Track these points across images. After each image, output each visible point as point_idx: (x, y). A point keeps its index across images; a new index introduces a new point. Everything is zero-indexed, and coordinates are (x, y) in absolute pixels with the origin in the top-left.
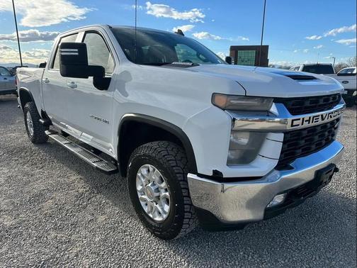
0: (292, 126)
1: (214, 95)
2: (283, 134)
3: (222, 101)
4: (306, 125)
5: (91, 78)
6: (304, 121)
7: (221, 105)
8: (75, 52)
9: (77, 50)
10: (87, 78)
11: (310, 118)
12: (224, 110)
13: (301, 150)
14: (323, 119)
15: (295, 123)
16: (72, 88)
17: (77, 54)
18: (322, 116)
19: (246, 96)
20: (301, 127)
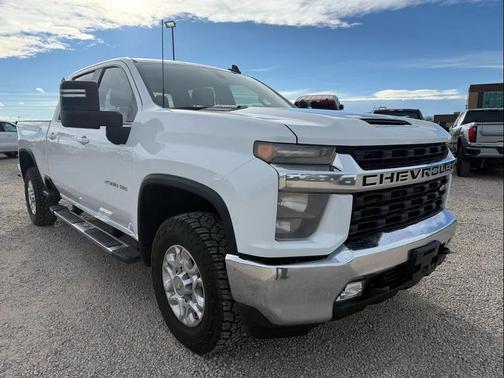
0: (364, 184)
1: (257, 143)
2: (351, 196)
3: (267, 152)
4: (387, 184)
5: (103, 129)
6: (383, 178)
7: (266, 157)
8: (81, 93)
9: (83, 91)
10: (98, 128)
11: (393, 174)
12: (269, 163)
13: (384, 221)
14: (414, 177)
15: (369, 180)
16: (83, 143)
17: (84, 95)
18: (412, 172)
19: (297, 144)
20: (378, 186)
